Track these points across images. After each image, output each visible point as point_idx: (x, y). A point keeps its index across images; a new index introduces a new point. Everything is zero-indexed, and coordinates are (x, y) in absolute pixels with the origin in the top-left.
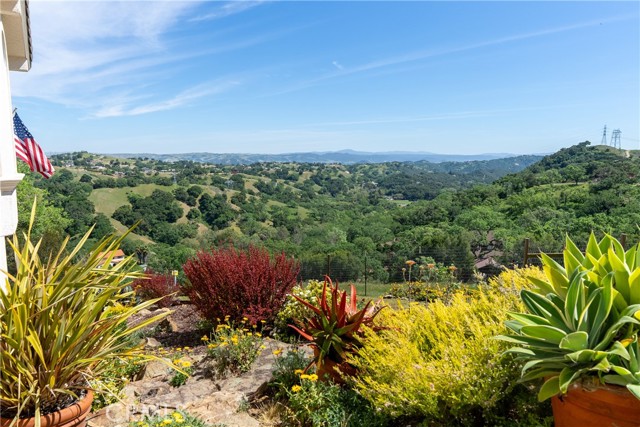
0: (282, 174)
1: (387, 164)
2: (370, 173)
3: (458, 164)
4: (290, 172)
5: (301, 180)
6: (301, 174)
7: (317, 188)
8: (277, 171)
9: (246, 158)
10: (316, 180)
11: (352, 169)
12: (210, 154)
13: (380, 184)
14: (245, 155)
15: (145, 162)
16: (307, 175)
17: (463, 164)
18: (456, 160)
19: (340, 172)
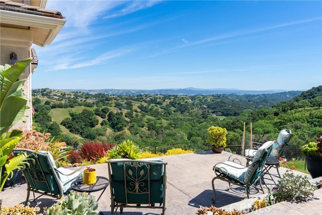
0: (154, 101)
1: (213, 96)
2: (203, 101)
3: (254, 96)
4: (158, 100)
5: (164, 104)
6: (164, 101)
7: (173, 109)
8: (151, 99)
9: (134, 92)
10: (172, 104)
11: (193, 98)
12: (115, 90)
13: (209, 107)
14: (134, 90)
15: (79, 94)
16: (167, 101)
17: (256, 96)
18: (252, 94)
19: (186, 100)
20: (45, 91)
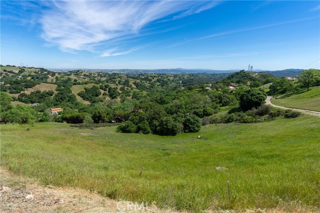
0: (146, 79)
1: (189, 74)
2: (182, 78)
3: (217, 74)
4: (149, 78)
5: (153, 80)
6: (153, 78)
7: (158, 83)
8: (145, 77)
10: (158, 81)
11: (175, 76)
13: (182, 83)
15: (101, 74)
16: (156, 79)
17: (218, 74)
19: (169, 78)
20: (78, 71)
